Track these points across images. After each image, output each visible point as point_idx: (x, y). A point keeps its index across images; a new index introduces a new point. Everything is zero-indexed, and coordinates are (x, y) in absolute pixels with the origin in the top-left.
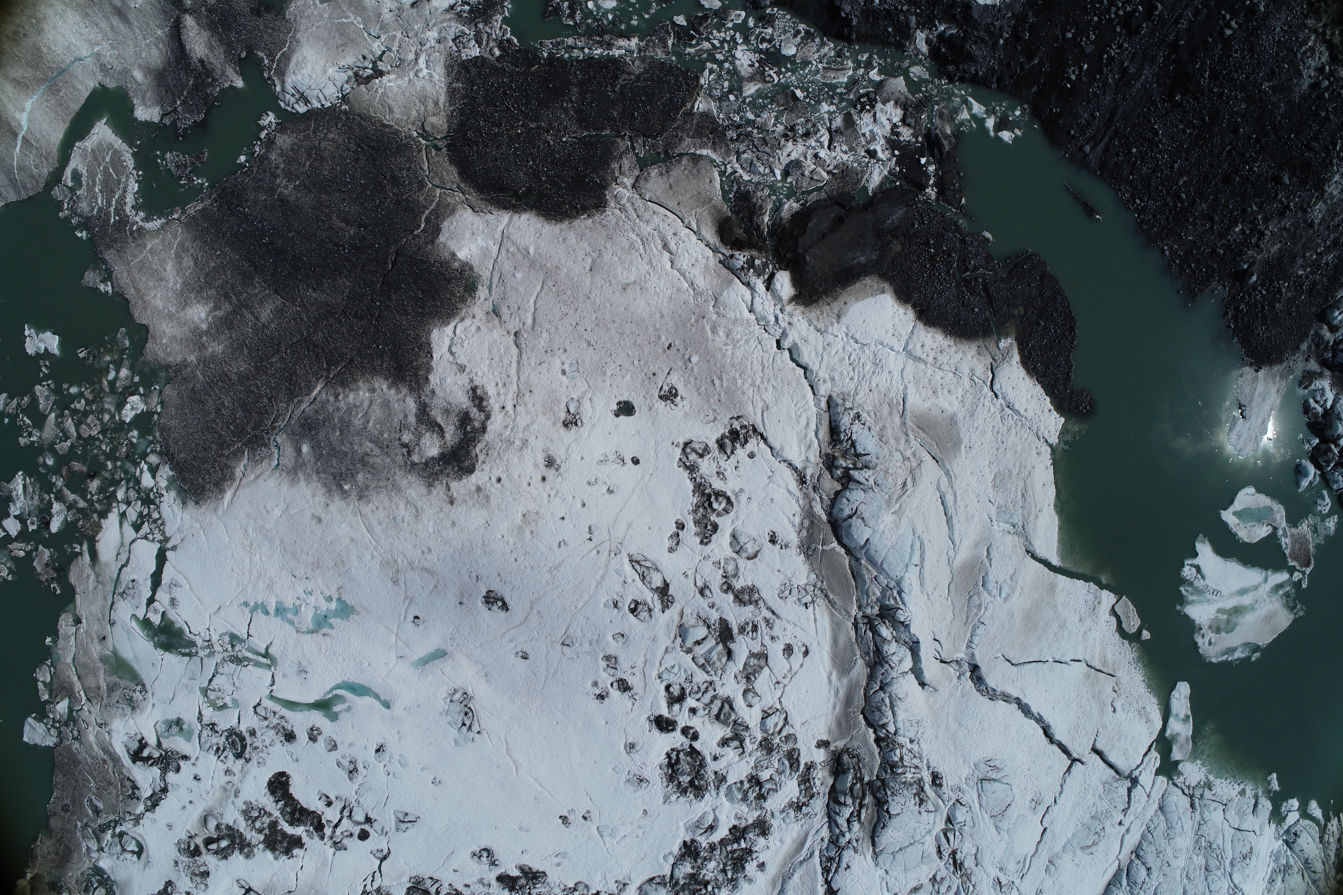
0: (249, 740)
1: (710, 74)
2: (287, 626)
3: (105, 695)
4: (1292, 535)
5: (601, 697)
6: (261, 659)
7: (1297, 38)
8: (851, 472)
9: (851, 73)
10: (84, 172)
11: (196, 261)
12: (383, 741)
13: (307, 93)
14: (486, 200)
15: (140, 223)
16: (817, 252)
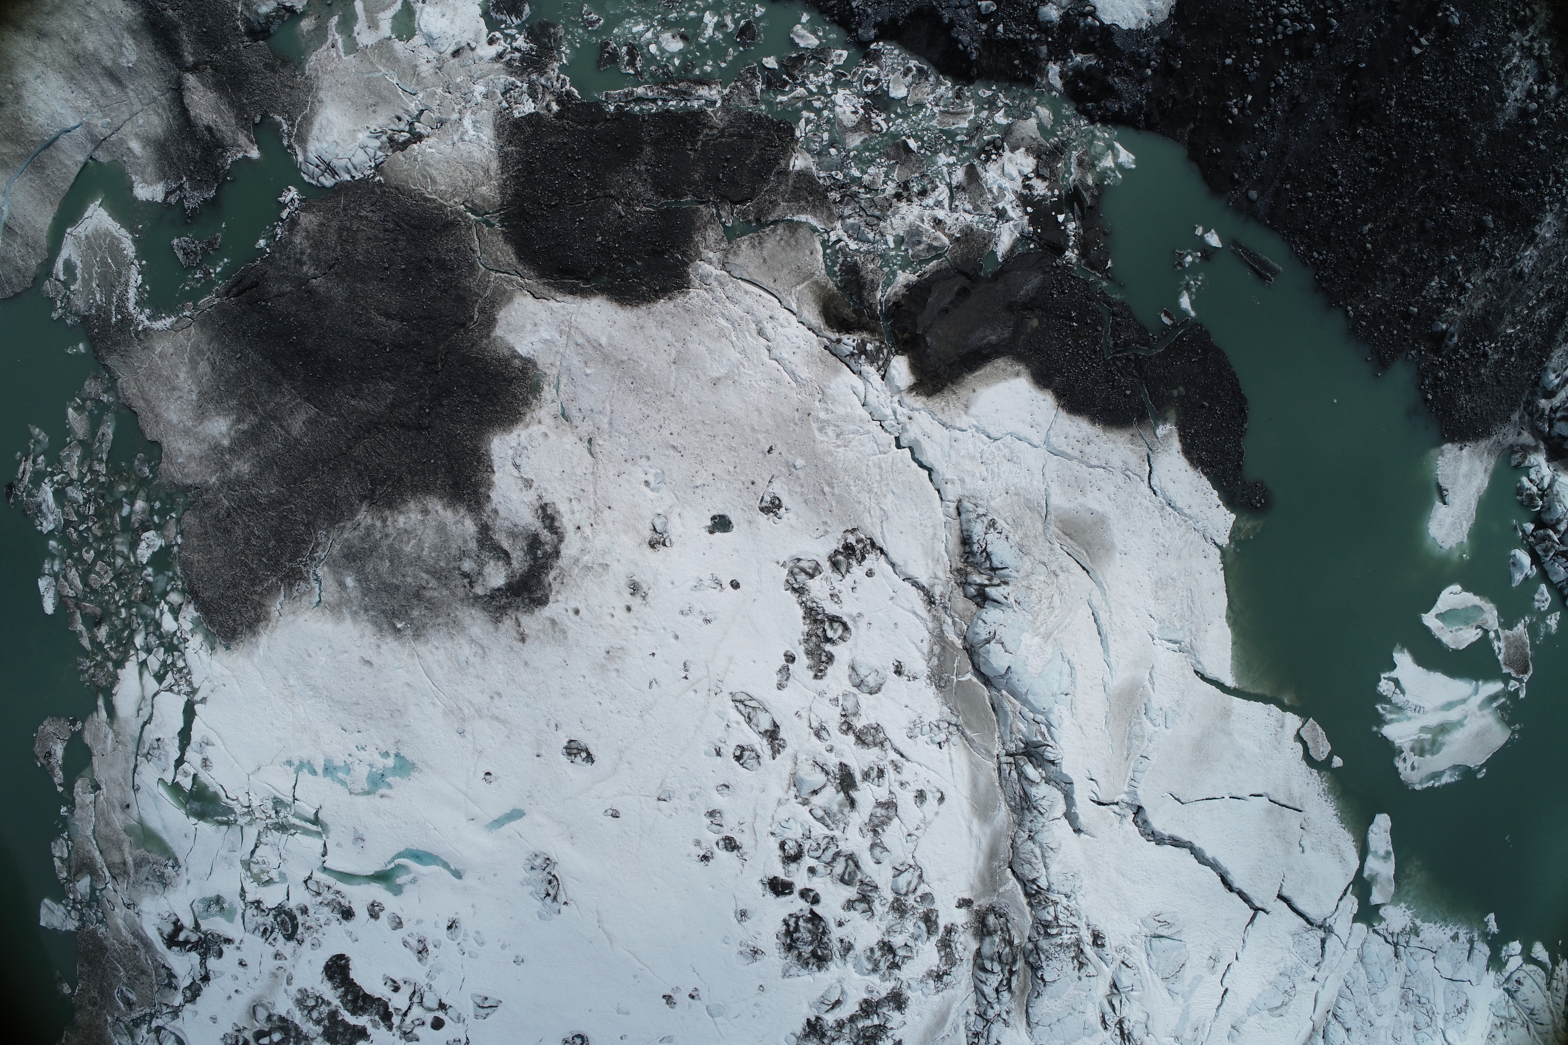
0: (300, 919)
1: (807, 125)
2: (338, 786)
3: (132, 871)
4: (1507, 638)
5: (705, 858)
6: (309, 826)
7: (1500, 55)
8: (987, 589)
9: (972, 116)
10: (79, 264)
11: (213, 365)
12: (455, 917)
13: (335, 163)
14: (549, 284)
15: (147, 322)
16: (940, 332)
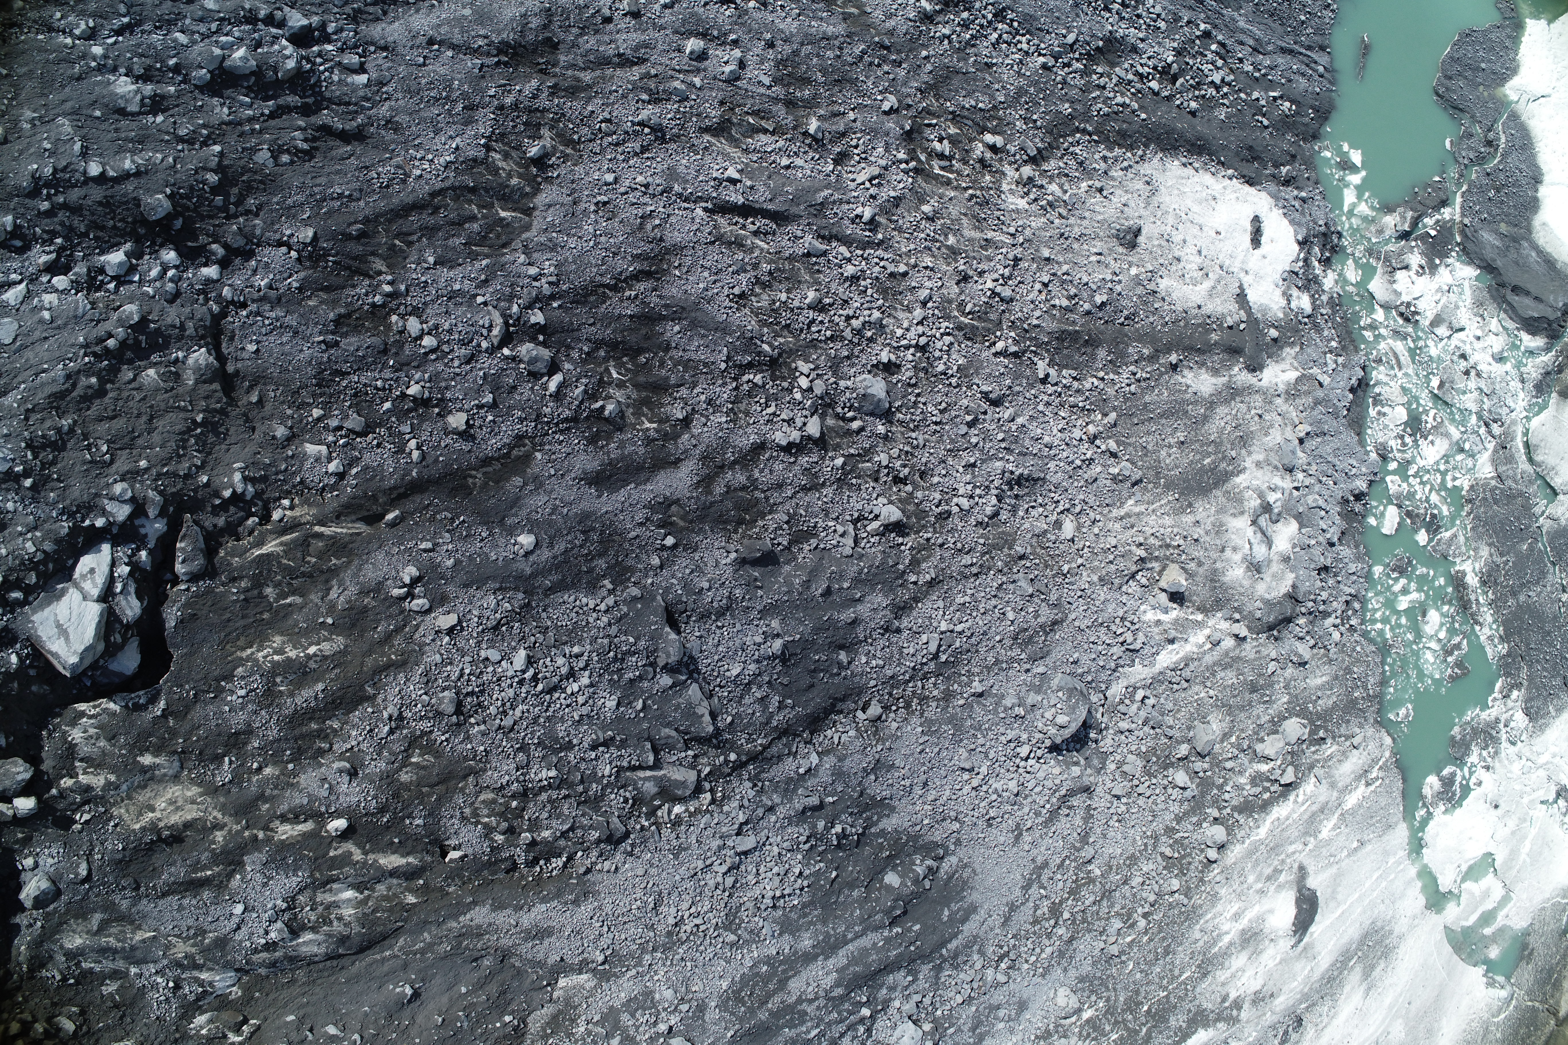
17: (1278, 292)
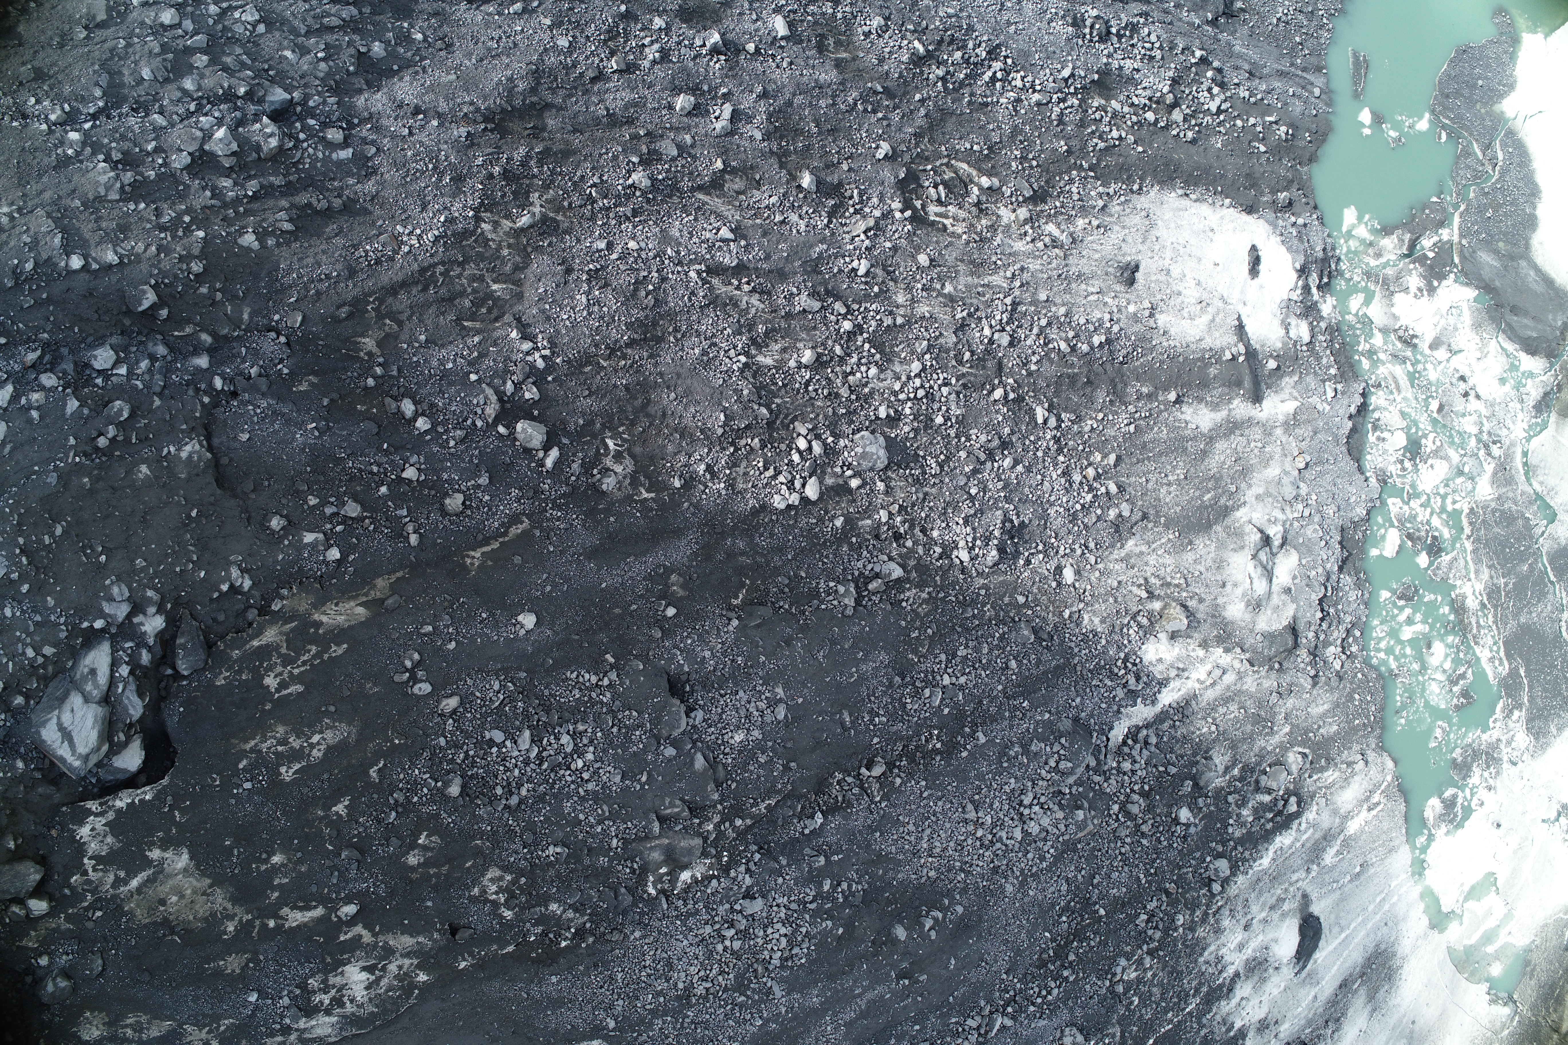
17: (1277, 322)
